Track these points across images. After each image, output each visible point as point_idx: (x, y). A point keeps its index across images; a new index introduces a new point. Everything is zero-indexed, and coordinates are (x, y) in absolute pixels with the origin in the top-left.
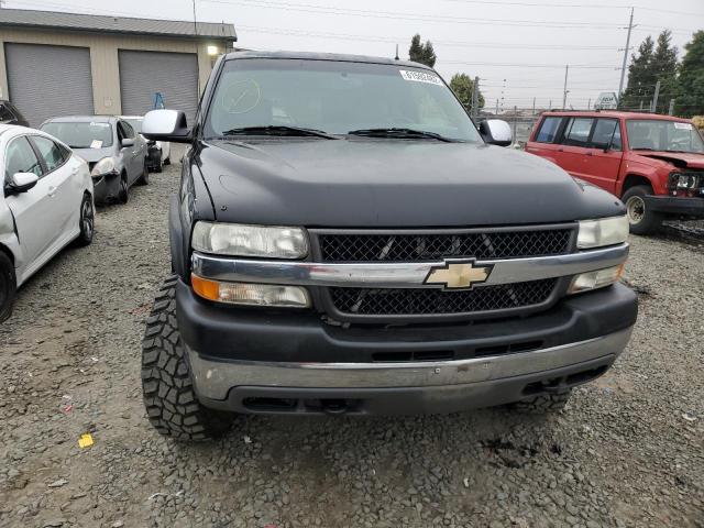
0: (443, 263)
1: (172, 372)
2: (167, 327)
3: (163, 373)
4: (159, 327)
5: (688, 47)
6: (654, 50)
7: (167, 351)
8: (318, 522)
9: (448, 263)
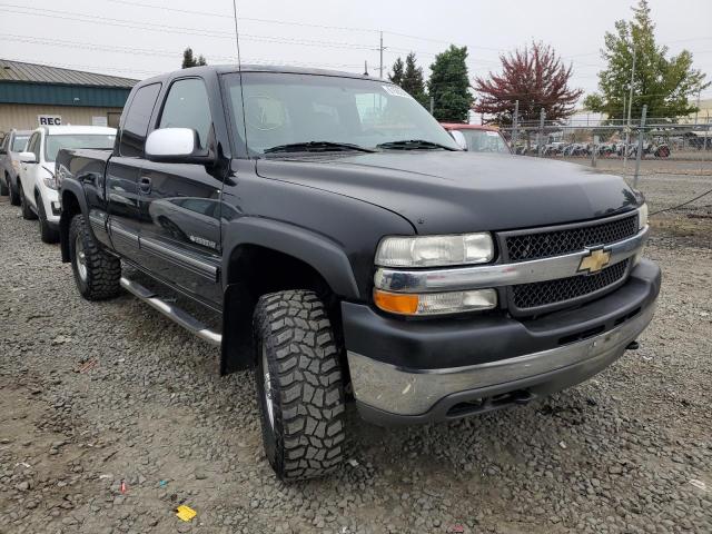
0: (586, 251)
1: (320, 404)
2: (303, 358)
3: (311, 408)
4: (294, 359)
5: (432, 68)
6: (405, 69)
7: (310, 383)
8: (490, 512)
9: (591, 251)
